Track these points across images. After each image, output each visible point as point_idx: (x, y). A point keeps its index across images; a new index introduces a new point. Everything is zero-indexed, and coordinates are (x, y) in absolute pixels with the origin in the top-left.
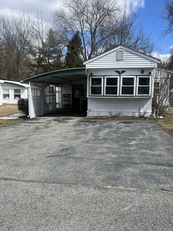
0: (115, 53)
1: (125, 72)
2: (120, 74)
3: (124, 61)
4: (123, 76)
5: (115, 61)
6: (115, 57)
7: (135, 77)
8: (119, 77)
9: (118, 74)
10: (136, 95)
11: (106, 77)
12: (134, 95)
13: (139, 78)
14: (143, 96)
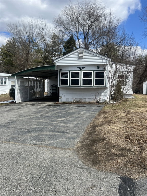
0: (77, 53)
1: (85, 68)
2: (81, 69)
3: (83, 59)
4: (84, 71)
5: (77, 60)
6: (77, 57)
7: (93, 71)
8: (80, 72)
9: (80, 70)
10: (93, 85)
11: (71, 72)
12: (92, 85)
13: (96, 72)
14: (99, 86)
